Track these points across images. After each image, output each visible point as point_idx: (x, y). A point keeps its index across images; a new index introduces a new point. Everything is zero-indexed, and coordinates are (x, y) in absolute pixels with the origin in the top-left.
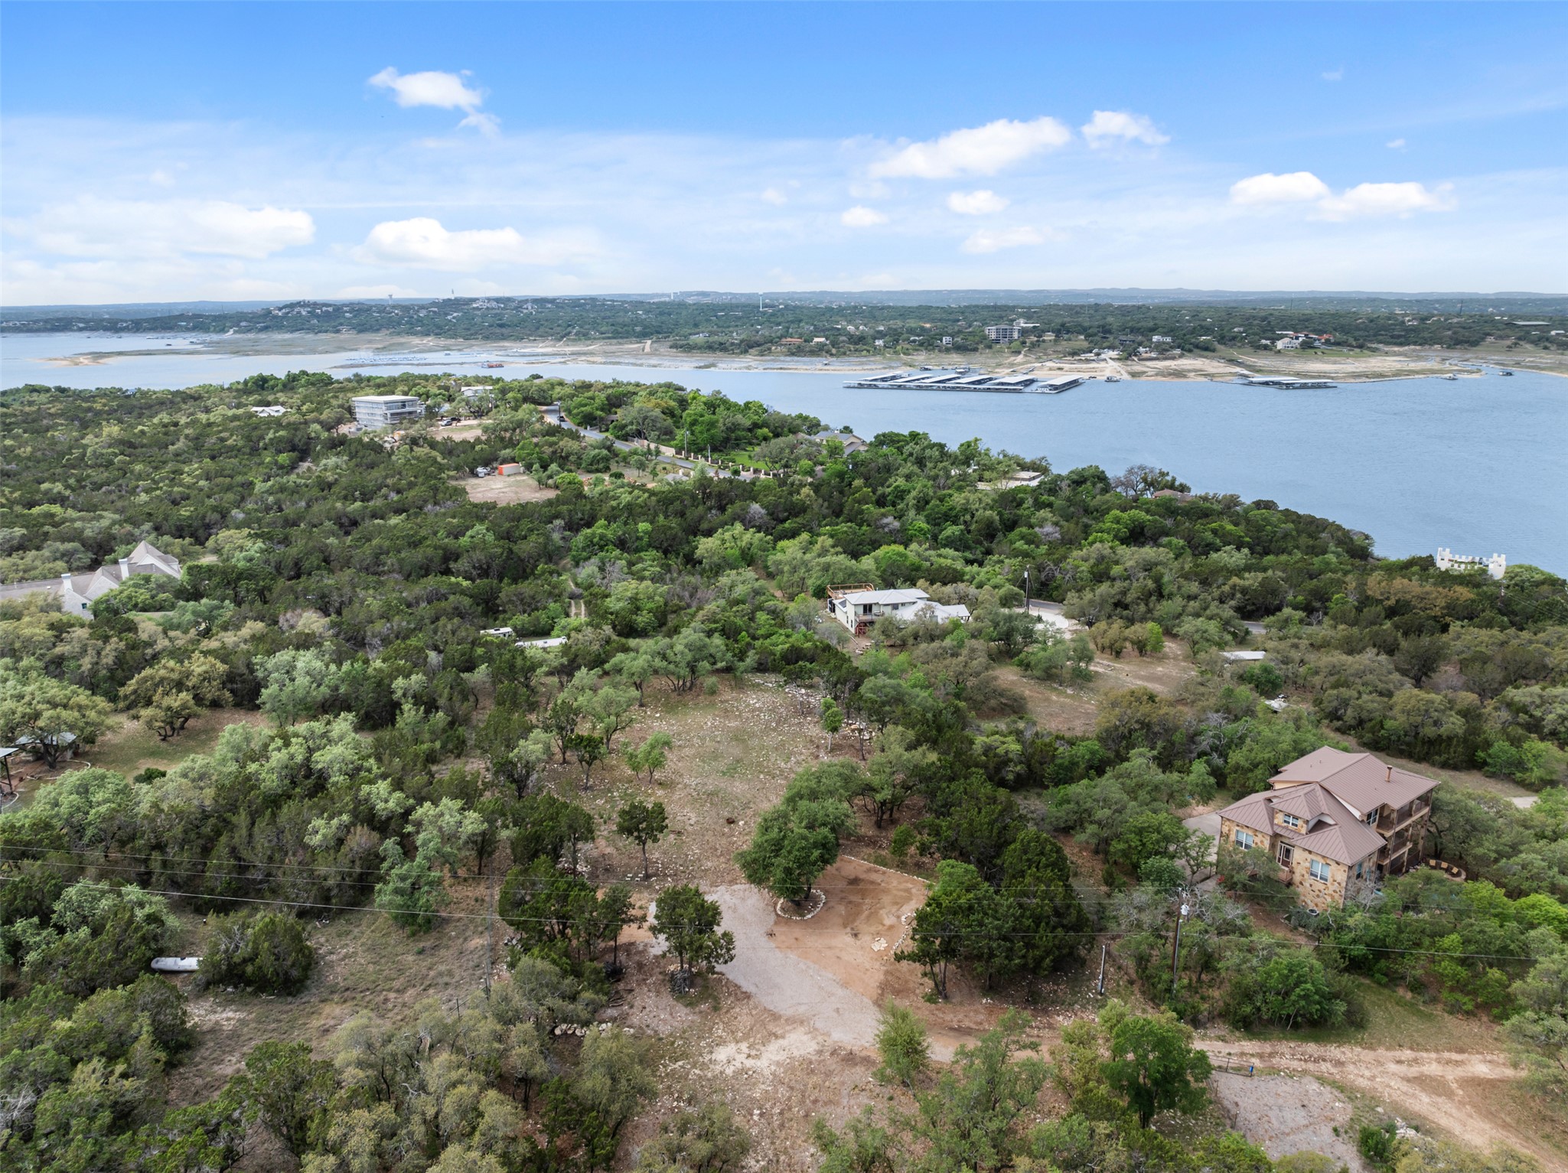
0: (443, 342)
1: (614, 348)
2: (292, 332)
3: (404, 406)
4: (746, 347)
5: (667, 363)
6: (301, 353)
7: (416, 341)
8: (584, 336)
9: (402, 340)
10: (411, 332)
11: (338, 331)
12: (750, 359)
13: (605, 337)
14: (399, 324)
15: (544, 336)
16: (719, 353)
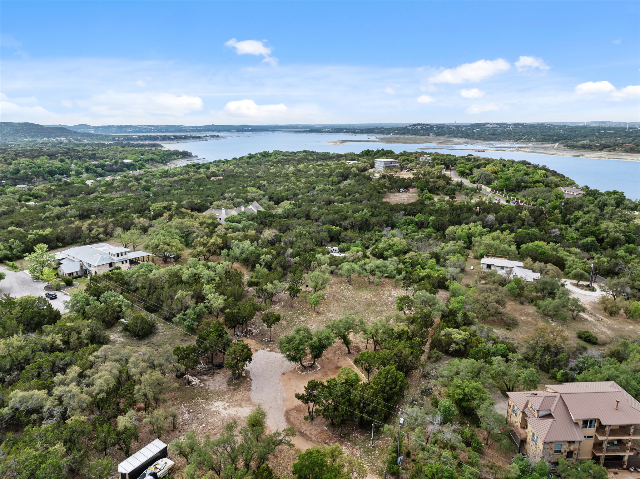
0: (466, 140)
1: (539, 146)
2: (412, 135)
3: (391, 163)
4: (603, 148)
5: (559, 153)
6: (410, 143)
7: (456, 140)
8: (529, 140)
9: (451, 139)
10: (456, 136)
11: (429, 135)
12: (602, 154)
13: (538, 141)
14: (453, 133)
15: (509, 140)
16: (588, 150)
